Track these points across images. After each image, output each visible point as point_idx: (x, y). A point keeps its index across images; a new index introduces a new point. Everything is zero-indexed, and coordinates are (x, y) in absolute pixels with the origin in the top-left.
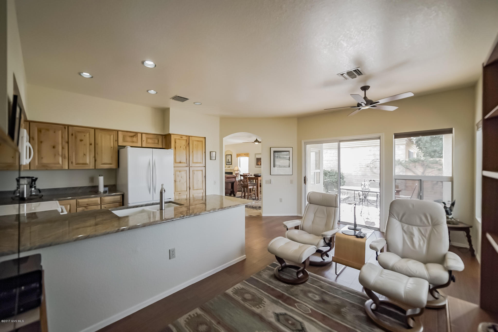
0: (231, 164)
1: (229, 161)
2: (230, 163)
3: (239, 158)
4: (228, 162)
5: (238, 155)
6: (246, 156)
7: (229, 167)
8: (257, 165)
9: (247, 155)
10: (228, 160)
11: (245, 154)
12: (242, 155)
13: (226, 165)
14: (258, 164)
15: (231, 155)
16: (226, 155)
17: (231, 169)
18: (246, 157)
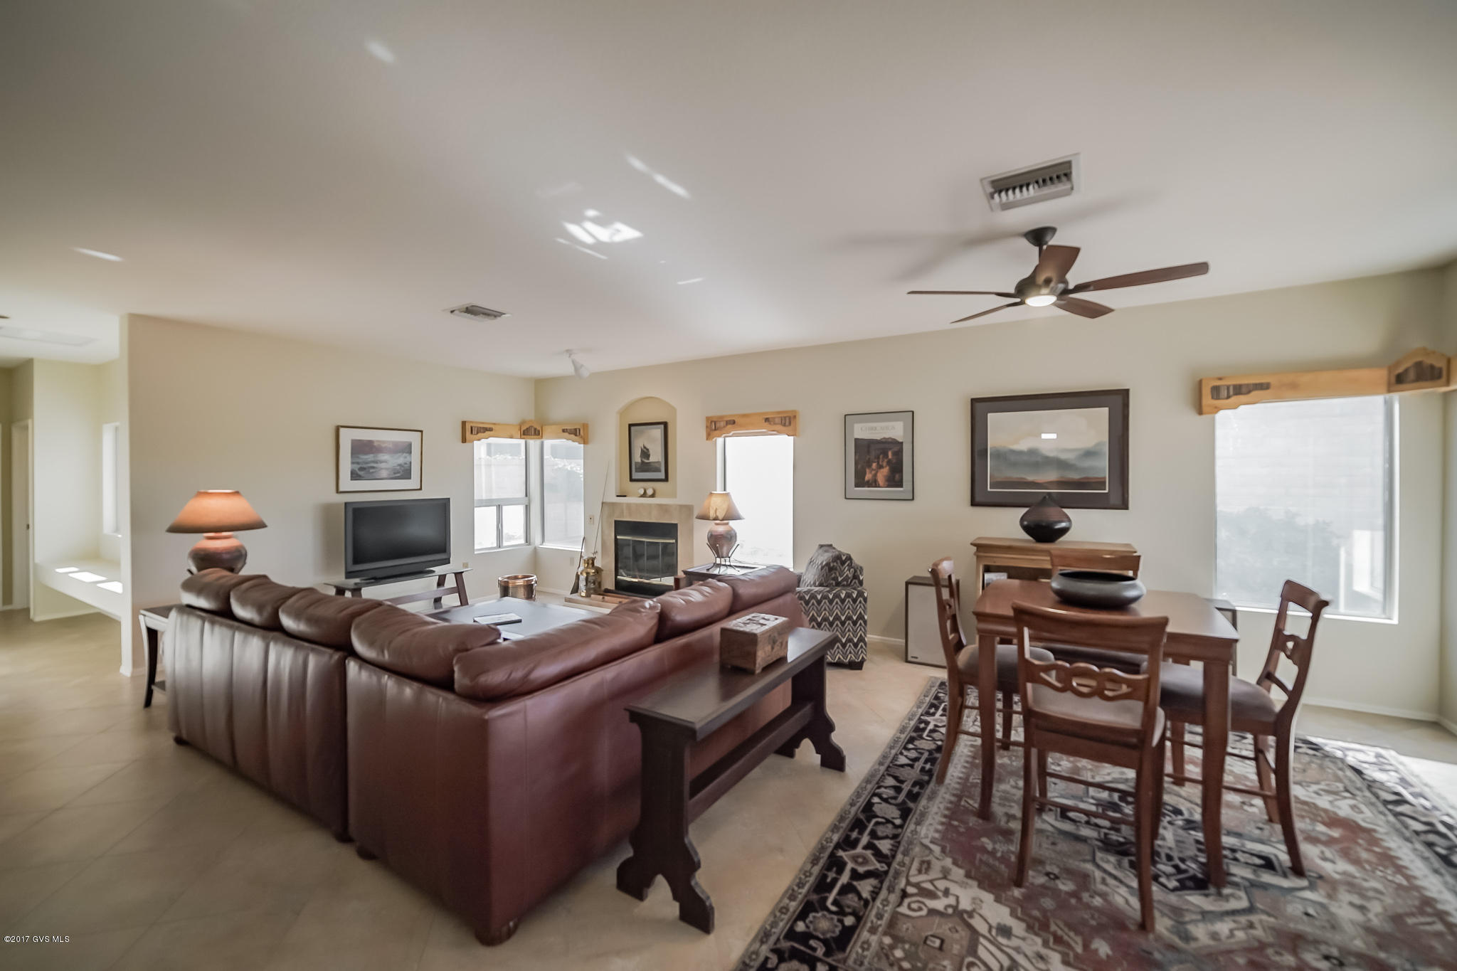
0: (662, 475)
1: (652, 459)
2: (659, 470)
3: (720, 441)
4: (645, 467)
5: (716, 426)
6: (779, 427)
7: (653, 496)
8: (857, 485)
9: (785, 422)
10: (645, 454)
11: (767, 420)
12: (742, 426)
13: (632, 480)
14: (868, 477)
15: (665, 424)
16: (630, 426)
17: (664, 508)
18: (779, 433)
